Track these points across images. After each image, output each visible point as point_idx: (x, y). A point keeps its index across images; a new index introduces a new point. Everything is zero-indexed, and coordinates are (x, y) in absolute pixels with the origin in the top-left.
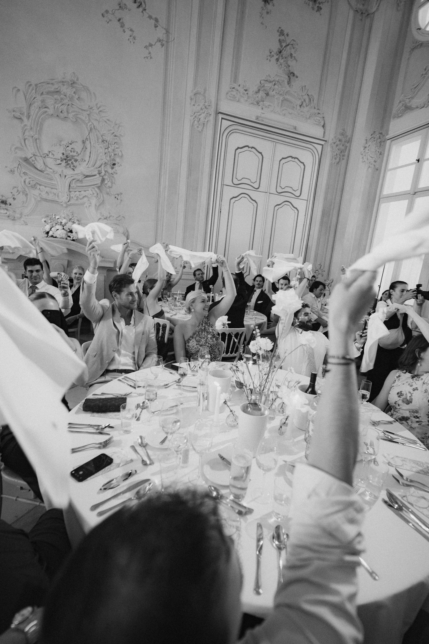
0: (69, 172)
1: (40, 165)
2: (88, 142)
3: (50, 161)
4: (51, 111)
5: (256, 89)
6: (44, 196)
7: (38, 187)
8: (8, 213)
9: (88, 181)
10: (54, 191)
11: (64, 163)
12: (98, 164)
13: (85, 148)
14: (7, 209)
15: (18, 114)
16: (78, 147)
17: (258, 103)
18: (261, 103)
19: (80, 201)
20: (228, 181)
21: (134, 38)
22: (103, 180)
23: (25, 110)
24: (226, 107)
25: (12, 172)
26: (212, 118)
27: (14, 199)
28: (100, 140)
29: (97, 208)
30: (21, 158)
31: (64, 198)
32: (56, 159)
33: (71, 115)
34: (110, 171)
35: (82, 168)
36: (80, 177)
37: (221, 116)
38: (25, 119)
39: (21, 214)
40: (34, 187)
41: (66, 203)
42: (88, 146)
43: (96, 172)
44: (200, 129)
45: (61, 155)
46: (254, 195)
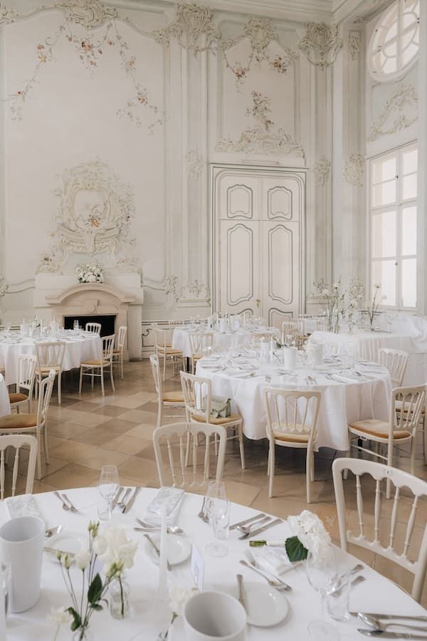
0: (95, 228)
1: (73, 227)
2: (108, 204)
3: (80, 223)
4: (80, 186)
5: (239, 140)
6: (75, 249)
7: (71, 243)
8: (49, 267)
9: (108, 234)
10: (83, 245)
11: (90, 223)
12: (116, 220)
13: (106, 208)
14: (48, 264)
15: (57, 193)
16: (100, 209)
17: (242, 150)
18: (245, 149)
19: (103, 250)
20: (224, 216)
21: (140, 123)
22: (120, 231)
23: (63, 189)
24: (217, 157)
25: (53, 235)
26: (205, 168)
27: (54, 255)
28: (117, 201)
29: (116, 253)
30: (59, 224)
31: (91, 249)
32: (84, 221)
33: (95, 187)
34: (126, 223)
35: (104, 224)
36: (103, 231)
37: (212, 166)
38: (63, 195)
39: (59, 267)
40: (68, 244)
41: (92, 253)
42: (108, 207)
43: (115, 226)
44: (196, 178)
45: (88, 217)
46: (248, 224)
